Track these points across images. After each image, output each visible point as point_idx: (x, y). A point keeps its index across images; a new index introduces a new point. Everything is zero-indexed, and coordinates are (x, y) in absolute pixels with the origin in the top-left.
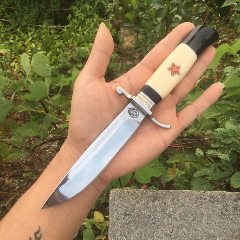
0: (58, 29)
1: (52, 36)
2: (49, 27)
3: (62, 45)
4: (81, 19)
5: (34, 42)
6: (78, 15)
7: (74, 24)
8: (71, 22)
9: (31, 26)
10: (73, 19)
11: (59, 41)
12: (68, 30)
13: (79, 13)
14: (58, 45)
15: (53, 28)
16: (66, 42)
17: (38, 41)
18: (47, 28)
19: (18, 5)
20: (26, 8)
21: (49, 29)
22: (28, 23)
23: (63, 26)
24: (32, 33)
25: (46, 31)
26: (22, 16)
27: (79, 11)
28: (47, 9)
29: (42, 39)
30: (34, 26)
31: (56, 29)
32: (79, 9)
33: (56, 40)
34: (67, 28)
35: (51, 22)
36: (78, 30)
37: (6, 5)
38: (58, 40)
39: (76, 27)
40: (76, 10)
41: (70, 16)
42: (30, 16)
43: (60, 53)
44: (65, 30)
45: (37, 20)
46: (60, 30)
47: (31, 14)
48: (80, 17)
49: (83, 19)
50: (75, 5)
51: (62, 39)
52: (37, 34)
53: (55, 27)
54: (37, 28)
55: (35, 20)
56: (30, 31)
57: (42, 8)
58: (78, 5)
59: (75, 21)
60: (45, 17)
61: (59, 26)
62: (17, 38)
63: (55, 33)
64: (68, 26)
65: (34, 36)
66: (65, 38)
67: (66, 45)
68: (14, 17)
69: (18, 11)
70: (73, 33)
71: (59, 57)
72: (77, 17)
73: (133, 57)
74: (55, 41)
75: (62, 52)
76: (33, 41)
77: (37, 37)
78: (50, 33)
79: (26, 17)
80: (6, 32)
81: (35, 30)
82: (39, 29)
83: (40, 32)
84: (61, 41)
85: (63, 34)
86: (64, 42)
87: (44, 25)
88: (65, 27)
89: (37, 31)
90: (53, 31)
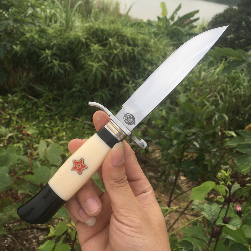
1: (84, 130)
2: (84, 122)
5: (66, 132)
9: (69, 117)
17: (70, 132)
19: (65, 97)
20: (70, 101)
21: (83, 123)
22: (68, 114)
24: (68, 123)
25: (81, 124)
26: (65, 107)
29: (74, 131)
30: (72, 117)
35: (88, 118)
37: (54, 95)
42: (71, 109)
45: (76, 113)
47: (73, 107)
52: (72, 125)
54: (73, 120)
55: (74, 112)
56: (67, 121)
58: (116, 110)
60: (85, 112)
62: (53, 124)
63: (87, 128)
65: (69, 126)
68: (58, 105)
69: (63, 102)
74: (85, 135)
76: (66, 130)
77: (70, 128)
78: (84, 128)
79: (67, 109)
80: (46, 116)
81: (71, 122)
82: (75, 121)
83: (75, 124)
87: (81, 119)
89: (73, 123)
90: (86, 126)
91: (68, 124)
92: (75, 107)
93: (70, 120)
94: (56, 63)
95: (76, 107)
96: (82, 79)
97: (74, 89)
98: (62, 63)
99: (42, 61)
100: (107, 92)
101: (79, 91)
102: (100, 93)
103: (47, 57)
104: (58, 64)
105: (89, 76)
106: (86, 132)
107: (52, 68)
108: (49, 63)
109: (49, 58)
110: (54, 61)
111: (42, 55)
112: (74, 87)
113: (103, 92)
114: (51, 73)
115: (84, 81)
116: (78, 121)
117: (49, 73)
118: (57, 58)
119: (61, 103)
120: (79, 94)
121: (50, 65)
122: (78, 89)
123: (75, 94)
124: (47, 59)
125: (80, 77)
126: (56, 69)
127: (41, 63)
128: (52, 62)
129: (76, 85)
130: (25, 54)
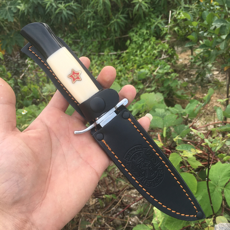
0: (118, 55)
1: (113, 61)
2: (110, 54)
3: (123, 69)
4: (139, 43)
6: (136, 39)
7: (133, 48)
8: (130, 47)
9: (94, 55)
10: (131, 44)
11: (120, 65)
12: (127, 55)
13: (137, 38)
14: (119, 70)
15: (114, 54)
16: (126, 66)
18: (108, 55)
19: (83, 37)
20: (89, 39)
21: (110, 56)
22: (92, 52)
23: (122, 52)
24: (95, 60)
25: (108, 57)
26: (87, 47)
27: (137, 36)
28: (108, 37)
30: (97, 54)
31: (116, 55)
32: (137, 35)
33: (117, 64)
34: (127, 53)
35: (112, 49)
36: (136, 54)
37: (72, 39)
38: (118, 65)
39: (134, 51)
40: (133, 36)
41: (129, 42)
42: (93, 46)
43: (121, 76)
44: (124, 55)
45: (99, 49)
46: (120, 55)
47: (94, 44)
48: (137, 42)
49: (141, 43)
50: (133, 31)
51: (122, 63)
52: (100, 61)
53: (115, 53)
54: (99, 56)
55: (97, 49)
56: (94, 59)
57: (104, 38)
58: (135, 31)
59: (133, 45)
60: (106, 45)
61: (119, 52)
63: (115, 59)
64: (127, 51)
66: (125, 62)
67: (126, 68)
68: (80, 48)
69: (83, 42)
70: (132, 57)
71: (120, 80)
72: (135, 42)
73: (188, 74)
75: (123, 75)
77: (100, 64)
79: (90, 47)
81: (98, 58)
82: (102, 57)
83: (102, 59)
84: (122, 65)
85: (123, 59)
86: (124, 66)
87: (105, 52)
88: (125, 52)
89: (100, 59)
90: (113, 57)
91: (96, 62)
92: (95, 43)
93: (97, 57)
94: (62, 6)
95: (97, 43)
96: (92, 13)
97: (89, 27)
98: (67, 4)
99: (48, 10)
100: (121, 16)
101: (94, 26)
102: (115, 20)
103: (51, 4)
104: (64, 6)
105: (97, 7)
106: (116, 63)
107: (60, 13)
108: (56, 9)
109: (54, 4)
110: (60, 5)
111: (47, 4)
112: (88, 24)
113: (118, 18)
114: (62, 19)
115: (94, 15)
116: (103, 55)
117: (59, 20)
118: (61, 1)
119: (81, 44)
120: (95, 29)
121: (57, 11)
122: (92, 25)
123: (92, 31)
124: (53, 6)
125: (89, 12)
126: (64, 13)
127: (48, 13)
128: (58, 7)
129: (89, 22)
130: (31, 10)
